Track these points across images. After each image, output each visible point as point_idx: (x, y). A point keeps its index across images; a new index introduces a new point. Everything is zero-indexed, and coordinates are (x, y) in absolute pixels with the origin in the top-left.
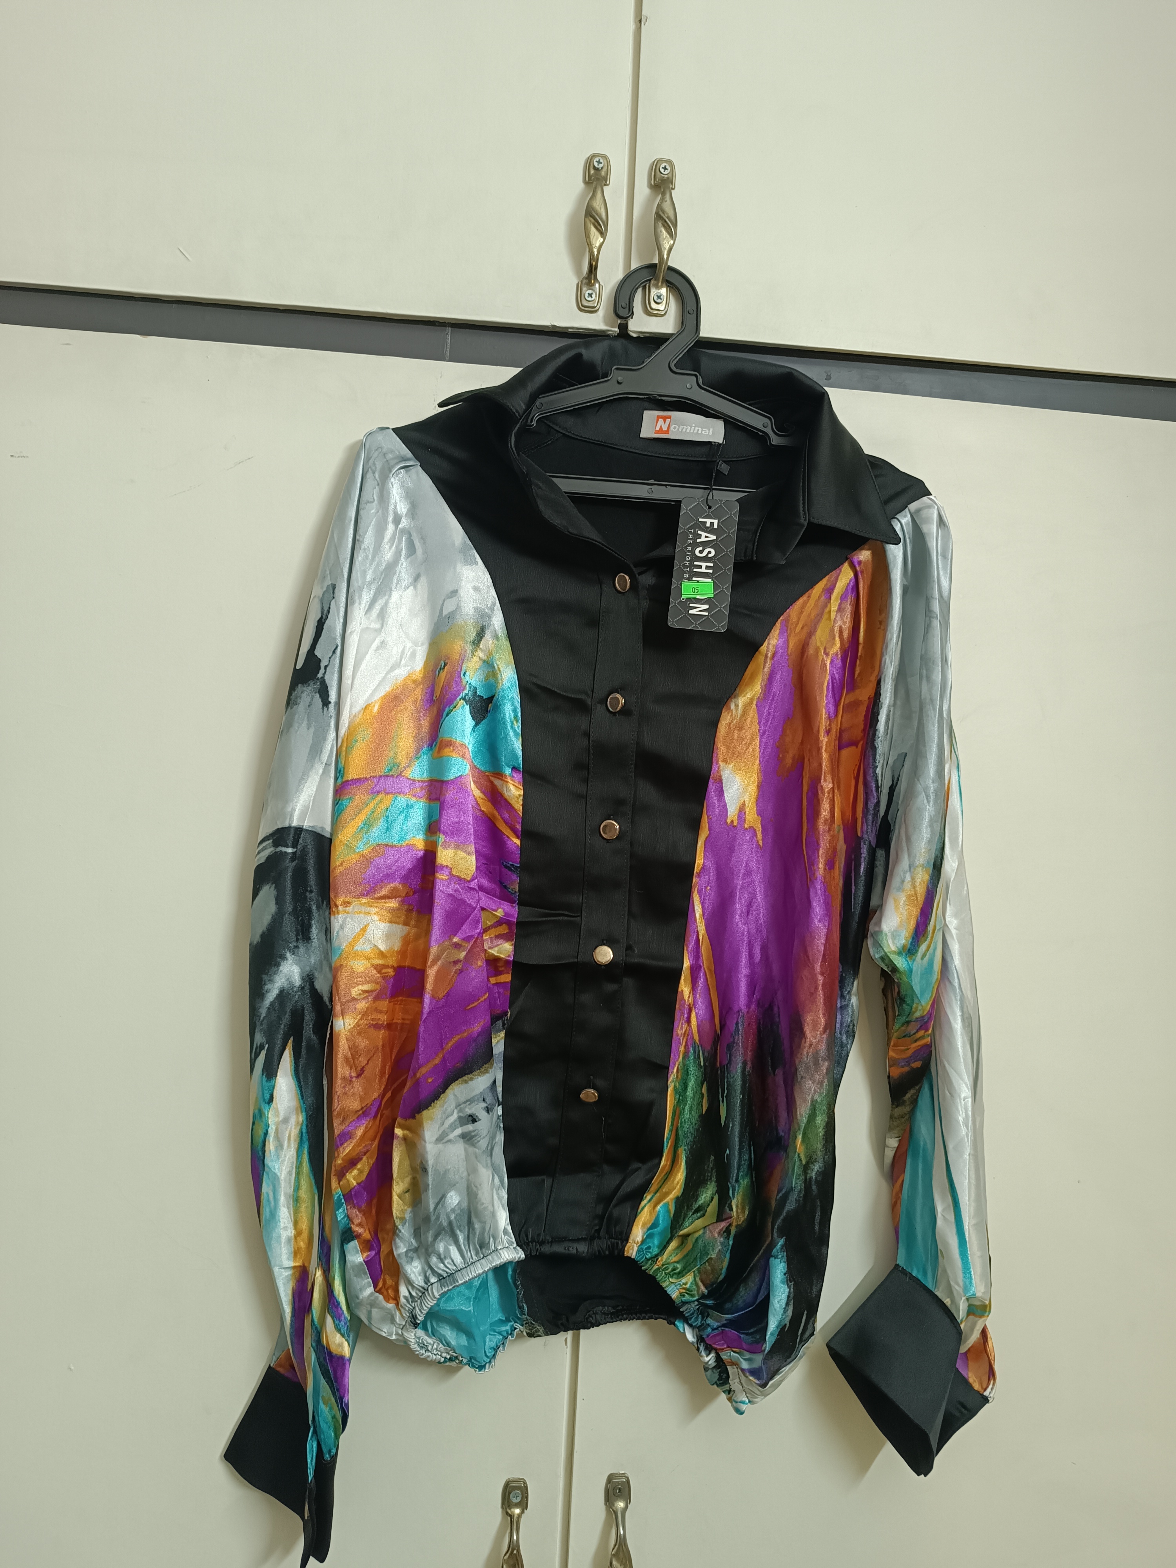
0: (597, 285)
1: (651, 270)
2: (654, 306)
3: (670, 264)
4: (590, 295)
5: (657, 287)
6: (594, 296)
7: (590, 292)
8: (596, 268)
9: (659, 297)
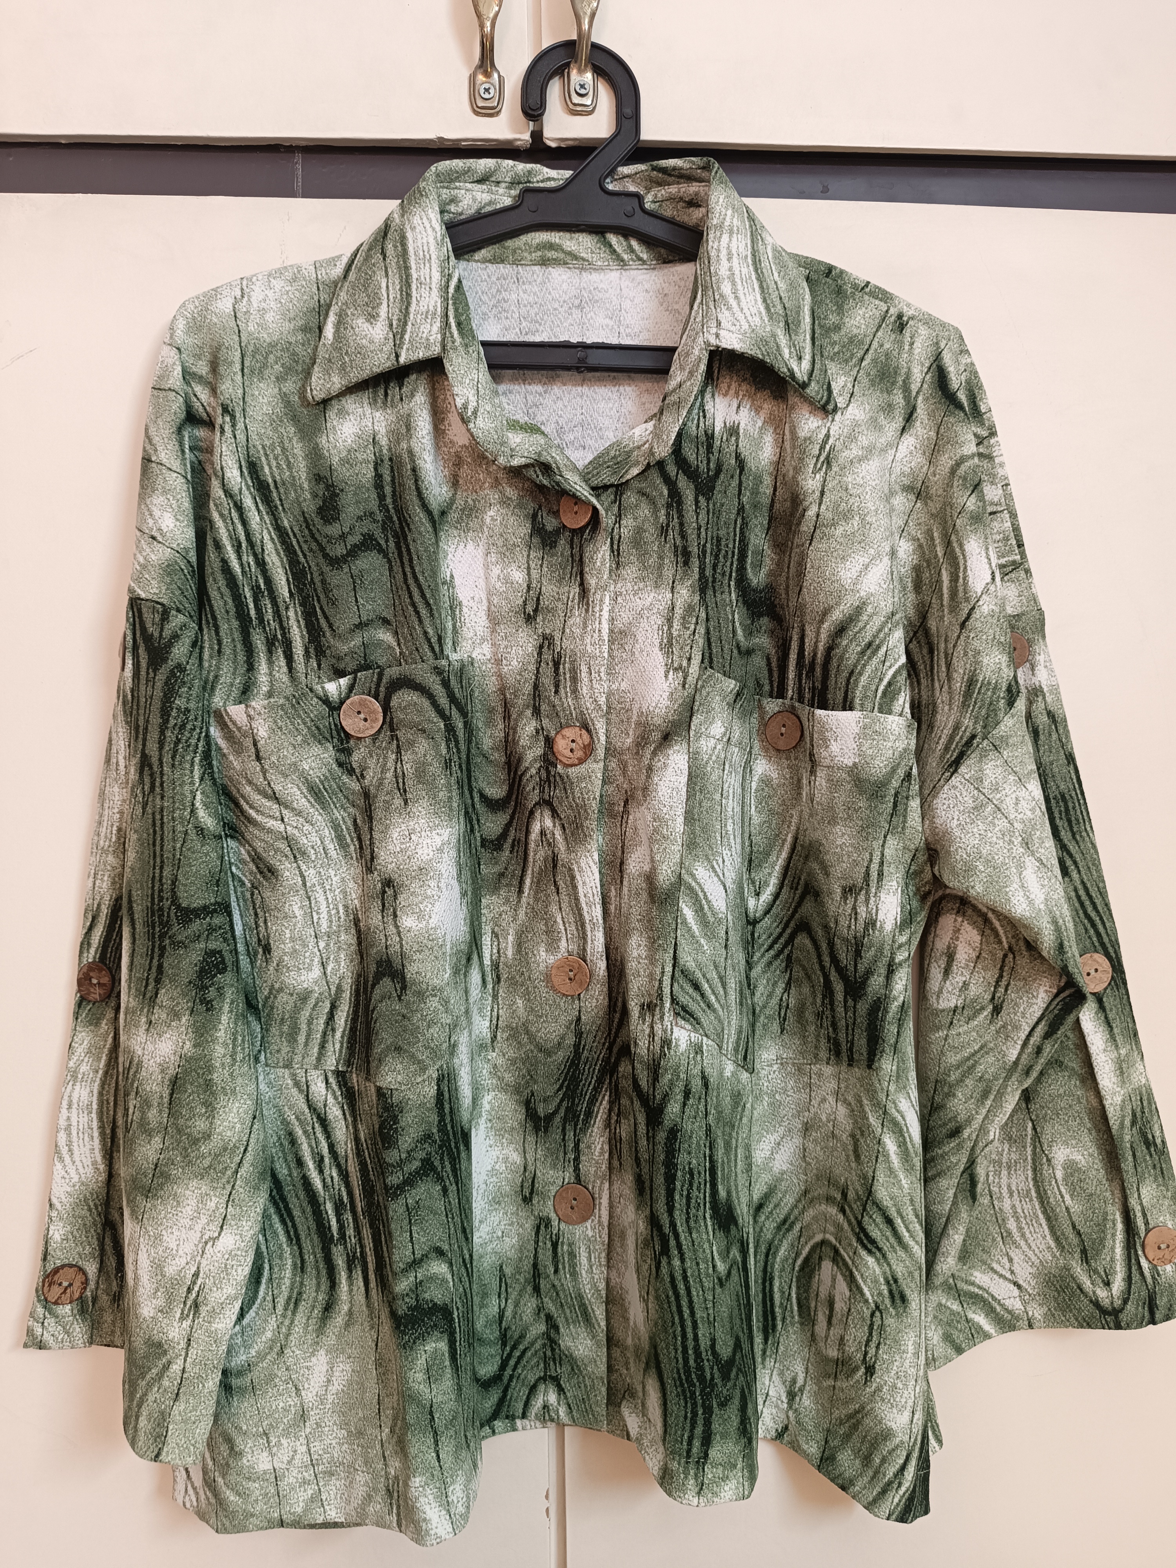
0: (496, 75)
1: (568, 49)
2: (576, 99)
3: (595, 39)
4: (487, 90)
5: (581, 71)
6: (492, 91)
7: (487, 86)
8: (492, 50)
9: (582, 86)
